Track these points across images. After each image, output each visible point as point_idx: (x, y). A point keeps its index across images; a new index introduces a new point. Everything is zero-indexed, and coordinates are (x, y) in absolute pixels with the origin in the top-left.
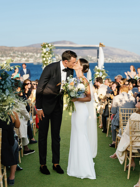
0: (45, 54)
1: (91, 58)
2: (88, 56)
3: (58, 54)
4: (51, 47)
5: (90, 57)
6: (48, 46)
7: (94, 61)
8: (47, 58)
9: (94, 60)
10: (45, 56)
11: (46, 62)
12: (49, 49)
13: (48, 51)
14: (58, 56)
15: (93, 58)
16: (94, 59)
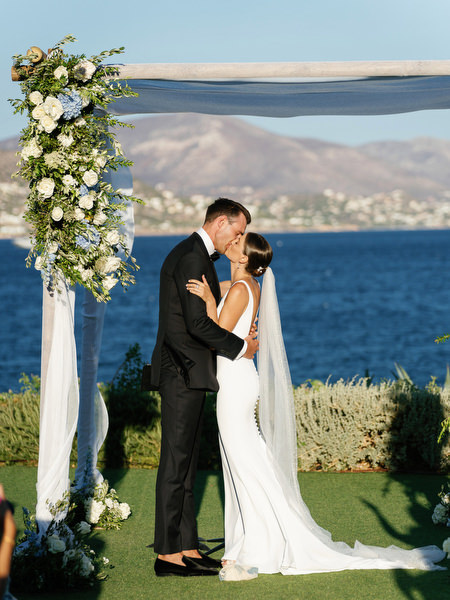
0: (50, 142)
1: (343, 205)
2: (328, 193)
3: (159, 187)
4: (96, 89)
5: (341, 197)
6: (76, 81)
7: (362, 223)
8: (68, 180)
9: (361, 217)
10: (51, 160)
11: (57, 214)
12: (81, 98)
13: (73, 120)
14: (160, 196)
15: (352, 205)
16: (360, 211)
